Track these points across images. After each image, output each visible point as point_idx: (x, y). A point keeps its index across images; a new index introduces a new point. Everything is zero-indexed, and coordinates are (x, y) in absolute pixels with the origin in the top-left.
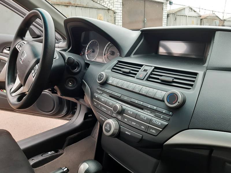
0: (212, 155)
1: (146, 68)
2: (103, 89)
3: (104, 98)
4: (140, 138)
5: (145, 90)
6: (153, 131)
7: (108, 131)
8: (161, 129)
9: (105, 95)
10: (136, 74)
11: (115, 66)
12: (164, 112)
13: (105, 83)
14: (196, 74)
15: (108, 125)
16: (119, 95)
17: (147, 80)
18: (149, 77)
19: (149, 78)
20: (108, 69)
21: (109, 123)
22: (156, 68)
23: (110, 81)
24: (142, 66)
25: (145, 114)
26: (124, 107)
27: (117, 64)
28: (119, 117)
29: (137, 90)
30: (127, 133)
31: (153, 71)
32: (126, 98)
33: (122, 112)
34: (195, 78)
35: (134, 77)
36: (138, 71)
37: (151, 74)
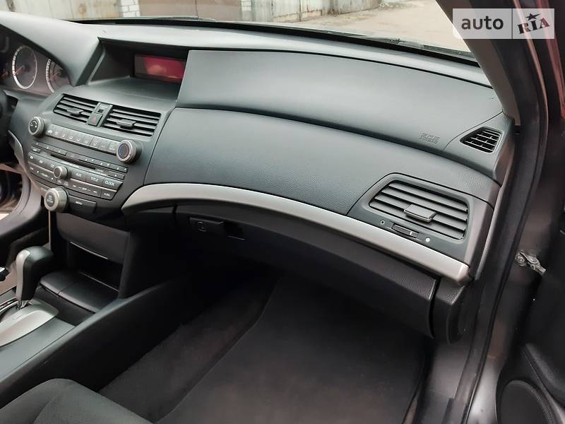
0: (177, 211)
1: (102, 107)
2: (41, 145)
3: (44, 158)
4: (94, 206)
5: (97, 142)
6: (108, 195)
7: (51, 205)
8: (115, 191)
9: (44, 154)
10: (87, 117)
11: (59, 103)
12: (118, 169)
13: (42, 135)
14: (159, 115)
15: (50, 196)
16: (64, 152)
17: (103, 126)
18: (106, 121)
19: (105, 123)
20: (48, 109)
21: (50, 194)
22: (115, 107)
23: (50, 132)
24: (96, 103)
25: (96, 175)
26: (70, 169)
27: (62, 99)
28: (66, 184)
29: (86, 143)
30: (77, 202)
31: (111, 111)
32: (72, 156)
33: (68, 176)
34: (158, 120)
35: (85, 122)
36: (91, 112)
37: (109, 116)
